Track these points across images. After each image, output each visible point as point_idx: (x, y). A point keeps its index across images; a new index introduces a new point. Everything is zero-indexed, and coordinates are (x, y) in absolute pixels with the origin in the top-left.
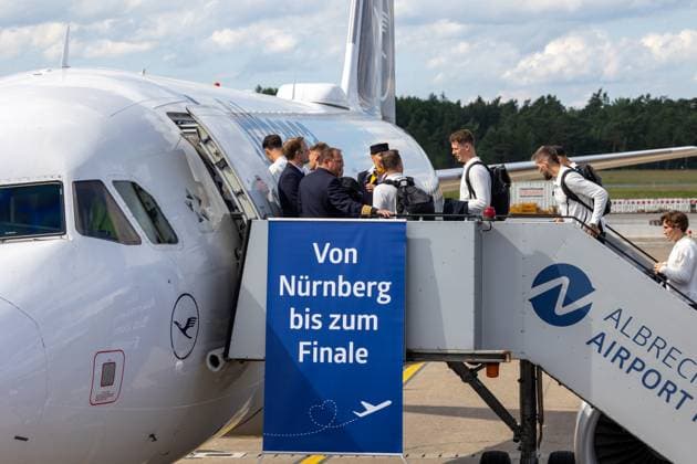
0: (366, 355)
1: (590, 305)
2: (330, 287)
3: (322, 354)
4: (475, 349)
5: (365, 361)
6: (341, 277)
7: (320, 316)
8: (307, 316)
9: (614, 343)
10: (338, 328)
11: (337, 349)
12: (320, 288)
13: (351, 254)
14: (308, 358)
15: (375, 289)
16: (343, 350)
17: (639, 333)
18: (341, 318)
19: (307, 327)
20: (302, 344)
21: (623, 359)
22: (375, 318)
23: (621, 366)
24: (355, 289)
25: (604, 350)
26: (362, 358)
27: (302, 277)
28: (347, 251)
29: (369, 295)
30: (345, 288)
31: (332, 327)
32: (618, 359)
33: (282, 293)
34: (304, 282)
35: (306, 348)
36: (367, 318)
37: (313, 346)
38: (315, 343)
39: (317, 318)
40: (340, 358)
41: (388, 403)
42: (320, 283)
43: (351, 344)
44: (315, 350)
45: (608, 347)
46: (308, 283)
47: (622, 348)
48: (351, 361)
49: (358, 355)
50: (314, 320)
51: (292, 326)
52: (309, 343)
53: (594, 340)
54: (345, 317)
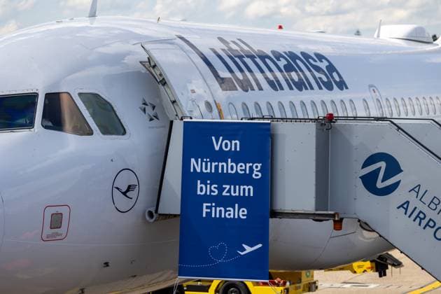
0: (246, 213)
1: (400, 181)
2: (223, 166)
3: (218, 212)
4: (317, 210)
5: (245, 217)
6: (229, 160)
7: (216, 186)
8: (208, 186)
9: (416, 208)
10: (228, 194)
11: (228, 209)
12: (217, 167)
13: (236, 144)
14: (209, 214)
15: (251, 168)
16: (232, 209)
17: (432, 202)
18: (230, 189)
19: (208, 193)
20: (205, 205)
21: (421, 219)
22: (251, 188)
23: (420, 224)
24: (239, 168)
25: (409, 213)
26: (243, 215)
27: (205, 160)
28: (233, 142)
29: (248, 172)
30: (232, 167)
31: (224, 193)
32: (418, 219)
33: (192, 170)
34: (206, 163)
35: (207, 207)
36: (247, 188)
37: (212, 206)
38: (214, 204)
39: (215, 188)
40: (229, 215)
41: (260, 246)
42: (217, 163)
43: (237, 205)
44: (213, 208)
45: (411, 211)
46: (209, 164)
47: (421, 212)
48: (236, 217)
49: (241, 213)
50: (213, 189)
51: (199, 193)
52: (210, 204)
53: (402, 206)
54: (232, 187)
